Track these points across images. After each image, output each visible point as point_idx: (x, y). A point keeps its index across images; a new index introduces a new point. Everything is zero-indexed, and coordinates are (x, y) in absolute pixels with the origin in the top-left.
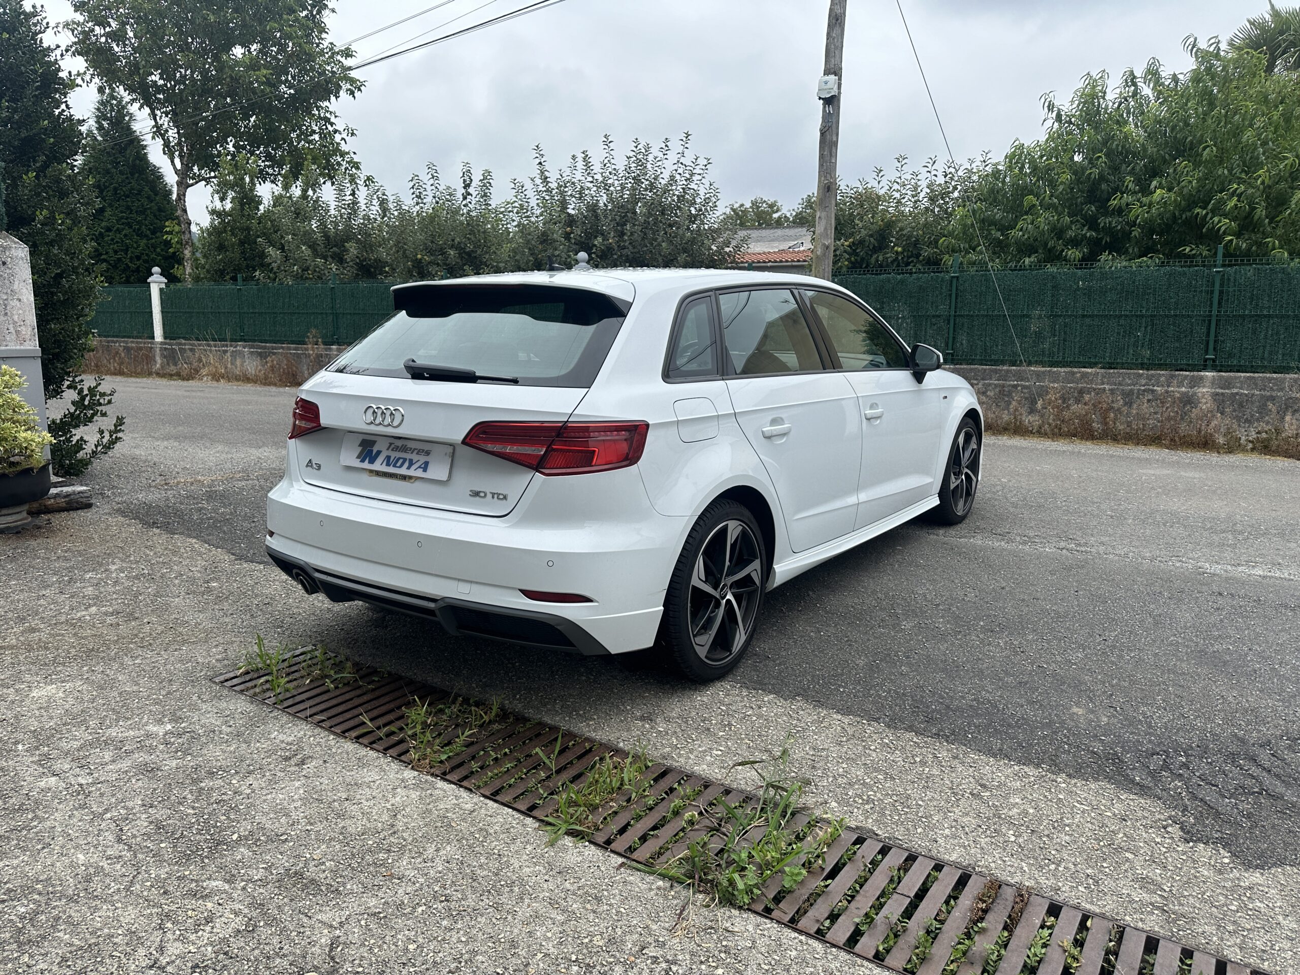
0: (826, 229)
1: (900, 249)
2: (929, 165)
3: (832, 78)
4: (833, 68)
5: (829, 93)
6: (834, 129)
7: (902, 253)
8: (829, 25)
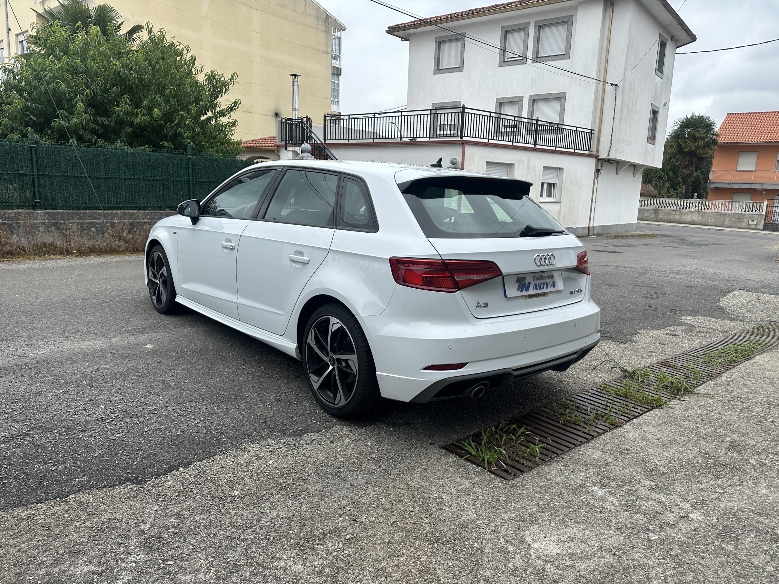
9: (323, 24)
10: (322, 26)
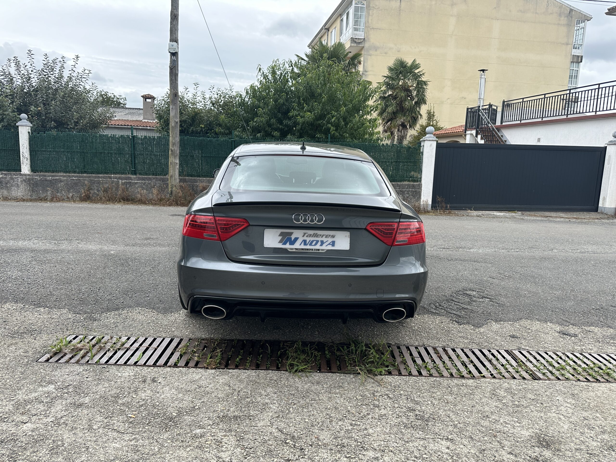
0: (175, 114)
1: (203, 126)
2: (211, 89)
3: (175, 43)
4: (174, 39)
5: (174, 50)
6: (177, 68)
7: (204, 128)
8: (171, 18)
9: (566, 18)
10: (564, 20)
